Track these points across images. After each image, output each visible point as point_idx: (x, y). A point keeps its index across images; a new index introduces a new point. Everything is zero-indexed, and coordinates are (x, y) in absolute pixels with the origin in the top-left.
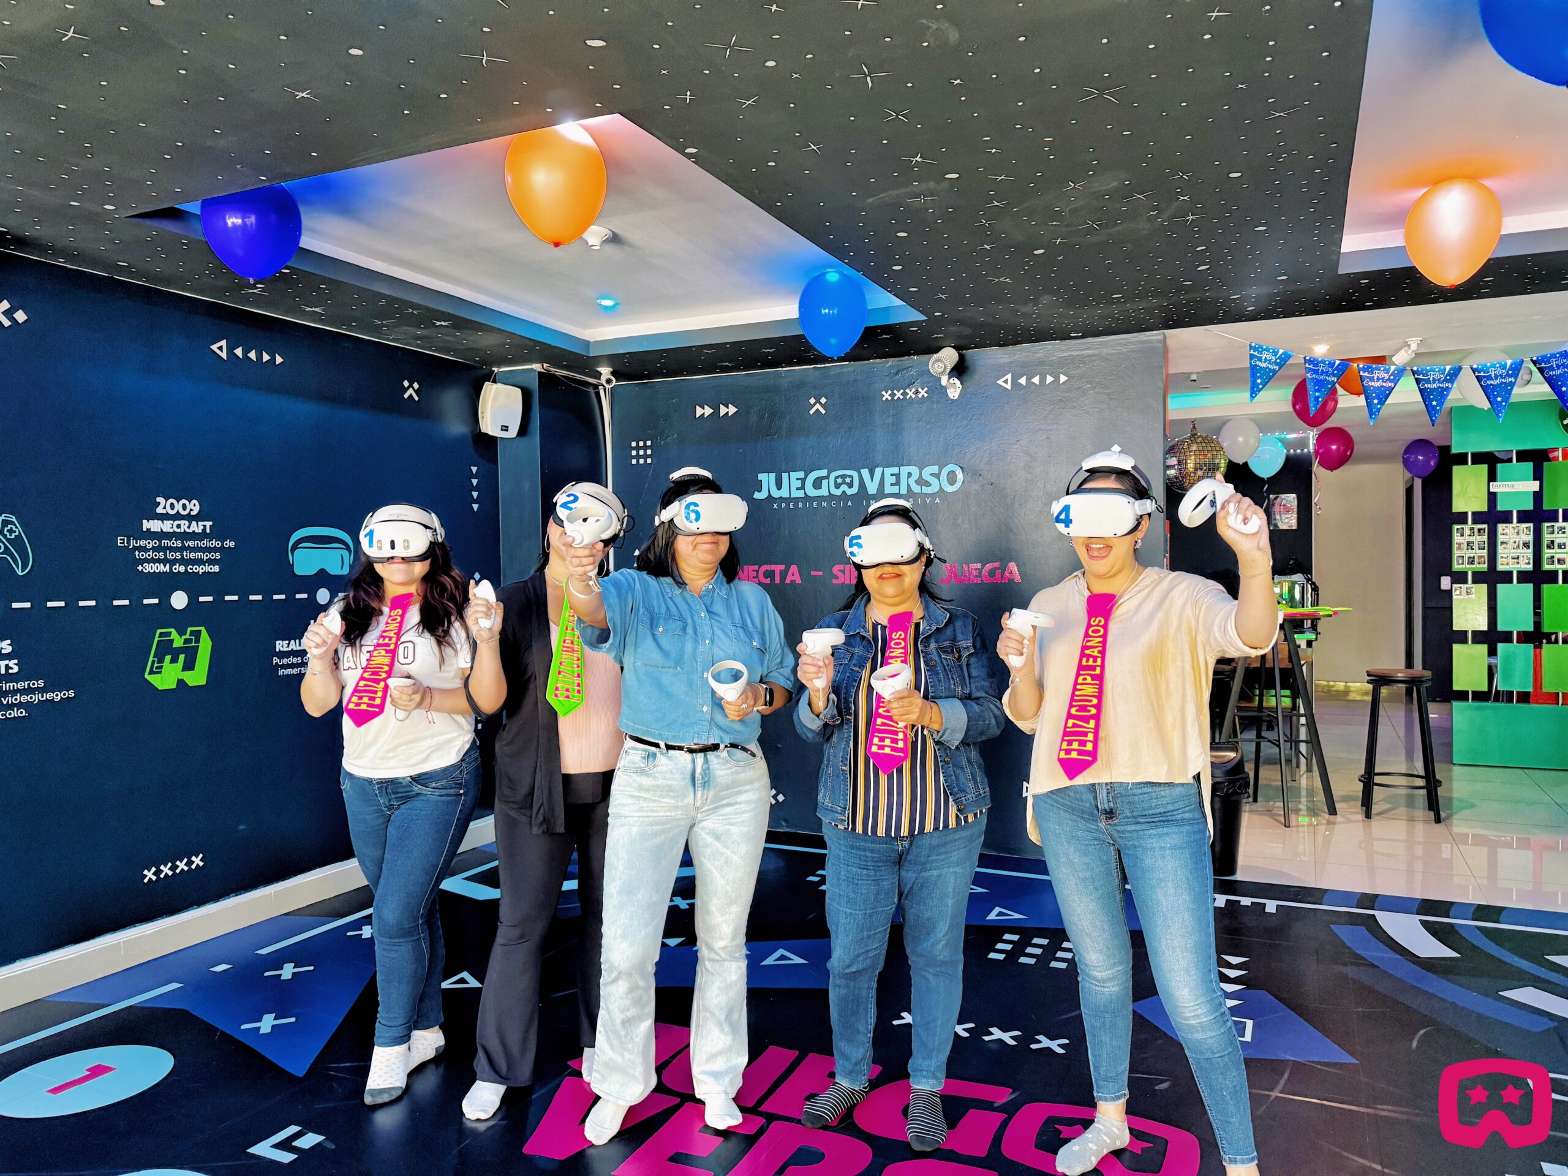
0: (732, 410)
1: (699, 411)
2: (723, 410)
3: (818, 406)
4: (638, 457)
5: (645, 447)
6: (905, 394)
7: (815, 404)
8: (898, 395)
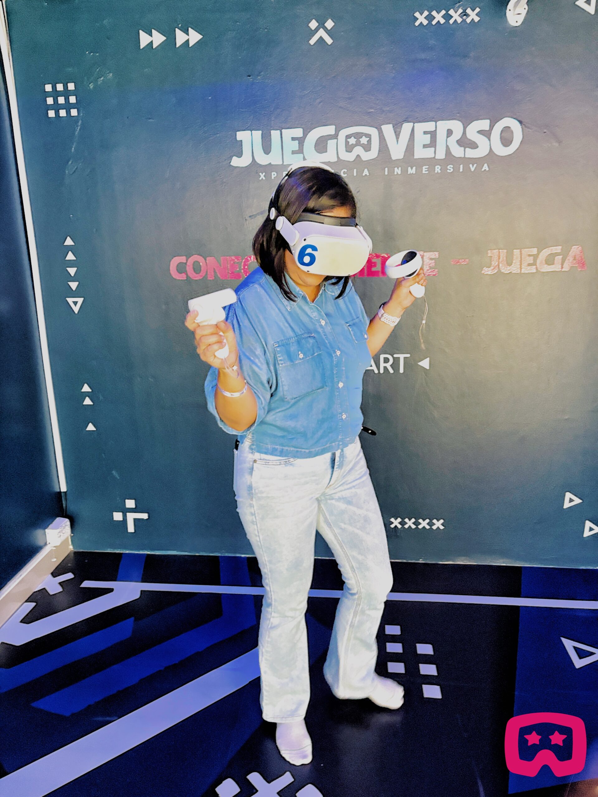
0: (194, 37)
1: (144, 39)
2: (180, 37)
3: (321, 33)
4: (57, 107)
5: (66, 93)
6: (447, 17)
7: (317, 30)
8: (439, 17)
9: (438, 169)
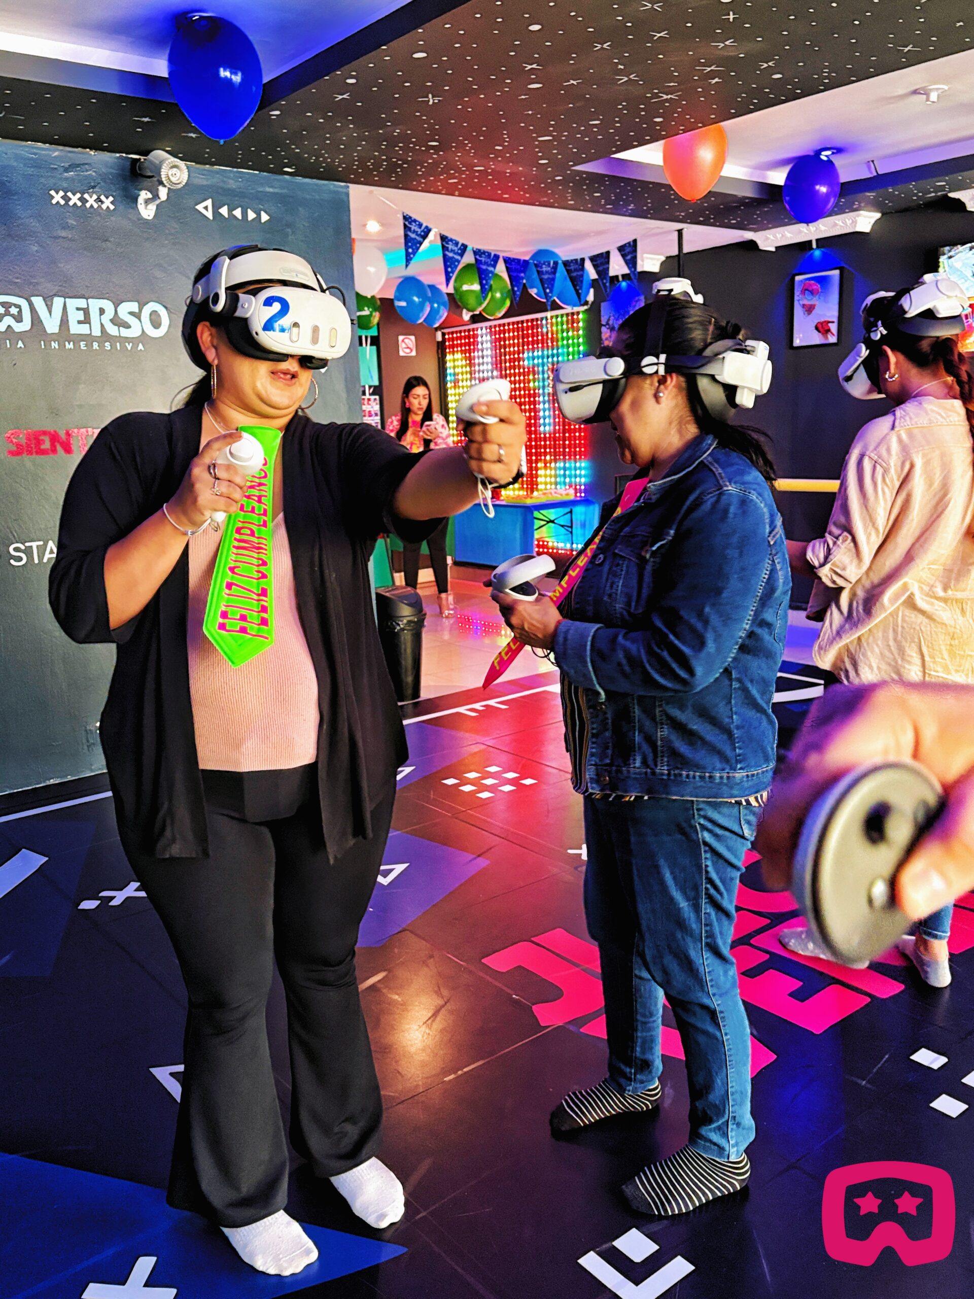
6: (83, 200)
8: (75, 199)
9: (95, 346)
